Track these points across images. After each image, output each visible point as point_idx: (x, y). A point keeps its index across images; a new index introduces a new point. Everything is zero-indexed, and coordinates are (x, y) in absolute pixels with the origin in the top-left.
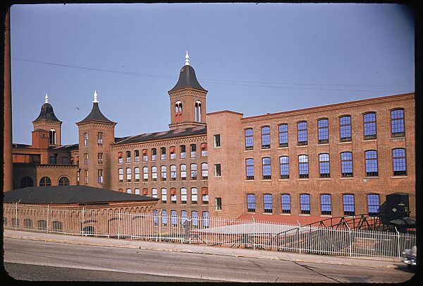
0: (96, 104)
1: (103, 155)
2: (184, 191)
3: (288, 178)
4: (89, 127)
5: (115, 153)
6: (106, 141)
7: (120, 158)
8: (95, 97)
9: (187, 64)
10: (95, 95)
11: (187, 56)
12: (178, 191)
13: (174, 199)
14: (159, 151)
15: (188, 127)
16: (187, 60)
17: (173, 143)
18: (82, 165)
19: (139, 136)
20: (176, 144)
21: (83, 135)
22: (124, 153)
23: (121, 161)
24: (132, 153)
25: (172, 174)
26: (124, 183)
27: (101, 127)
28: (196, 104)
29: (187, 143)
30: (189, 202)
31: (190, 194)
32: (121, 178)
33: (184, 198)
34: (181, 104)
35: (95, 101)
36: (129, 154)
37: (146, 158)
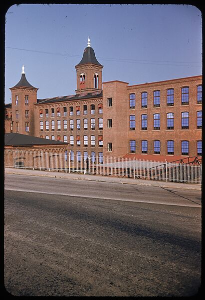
0: (23, 75)
1: (29, 112)
2: (86, 138)
3: (159, 129)
4: (19, 91)
5: (37, 110)
6: (31, 102)
7: (41, 114)
8: (23, 70)
9: (89, 46)
10: (23, 68)
11: (89, 40)
12: (81, 138)
13: (79, 143)
14: (68, 109)
15: (89, 92)
16: (89, 43)
17: (78, 104)
18: (14, 119)
19: (54, 98)
20: (81, 104)
21: (15, 96)
22: (44, 111)
23: (42, 116)
24: (50, 111)
25: (78, 125)
26: (44, 131)
27: (27, 92)
28: (95, 75)
29: (89, 103)
30: (89, 146)
31: (90, 140)
32: (42, 128)
33: (86, 143)
34: (84, 76)
35: (23, 73)
36: (47, 111)
37: (59, 114)
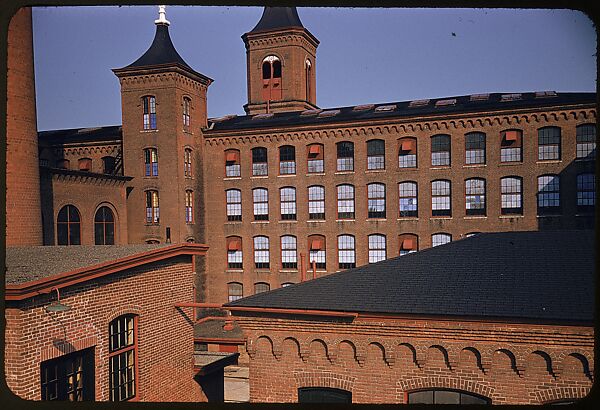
0: (162, 29)
5: (214, 151)
7: (230, 163)
14: (360, 147)
17: (407, 130)
21: (135, 99)
22: (246, 154)
23: (232, 171)
24: (273, 153)
26: (246, 221)
27: (188, 86)
29: (457, 130)
32: (234, 210)
36: (260, 155)
37: (318, 164)
